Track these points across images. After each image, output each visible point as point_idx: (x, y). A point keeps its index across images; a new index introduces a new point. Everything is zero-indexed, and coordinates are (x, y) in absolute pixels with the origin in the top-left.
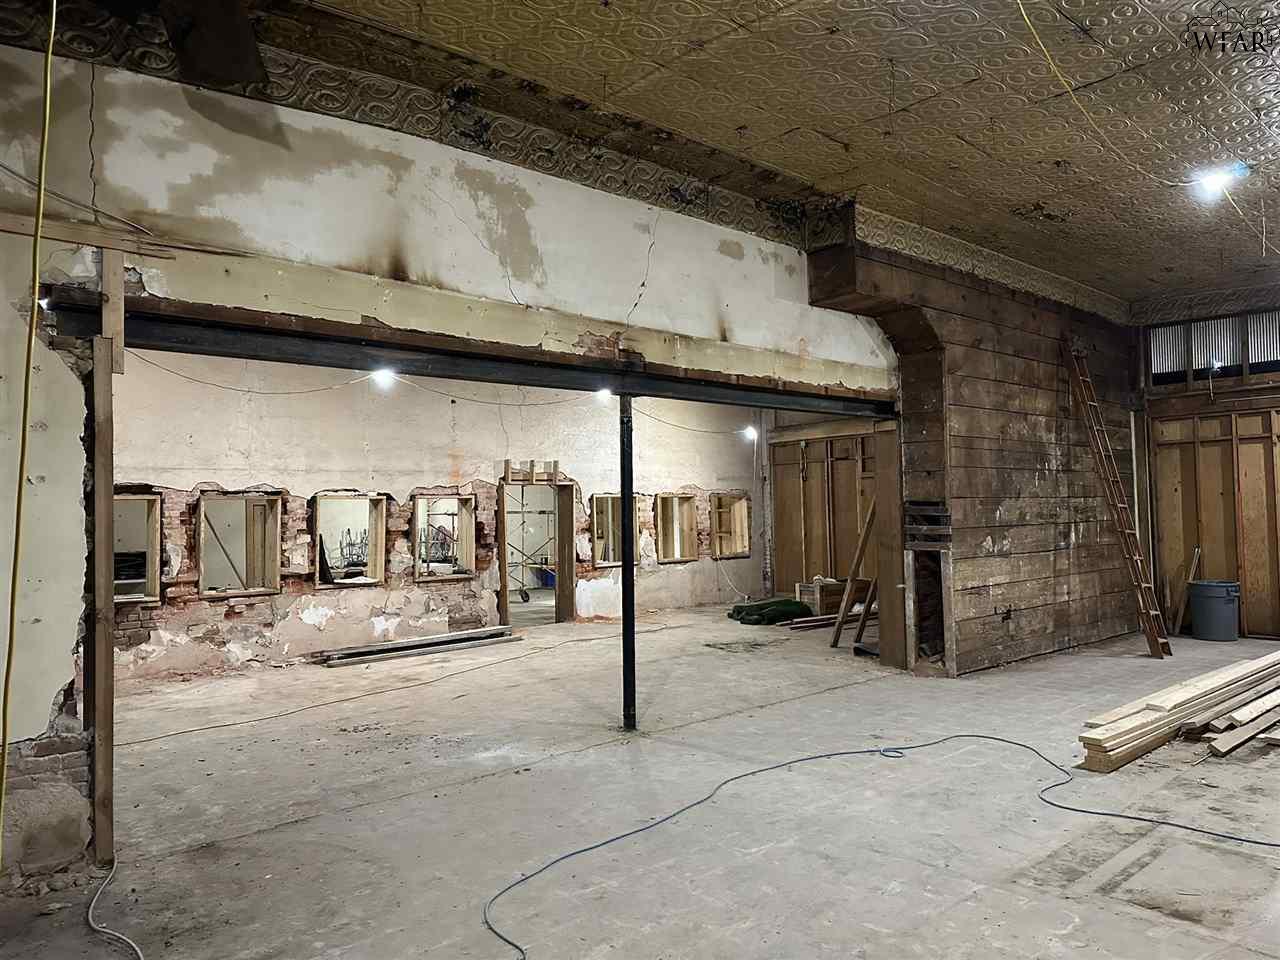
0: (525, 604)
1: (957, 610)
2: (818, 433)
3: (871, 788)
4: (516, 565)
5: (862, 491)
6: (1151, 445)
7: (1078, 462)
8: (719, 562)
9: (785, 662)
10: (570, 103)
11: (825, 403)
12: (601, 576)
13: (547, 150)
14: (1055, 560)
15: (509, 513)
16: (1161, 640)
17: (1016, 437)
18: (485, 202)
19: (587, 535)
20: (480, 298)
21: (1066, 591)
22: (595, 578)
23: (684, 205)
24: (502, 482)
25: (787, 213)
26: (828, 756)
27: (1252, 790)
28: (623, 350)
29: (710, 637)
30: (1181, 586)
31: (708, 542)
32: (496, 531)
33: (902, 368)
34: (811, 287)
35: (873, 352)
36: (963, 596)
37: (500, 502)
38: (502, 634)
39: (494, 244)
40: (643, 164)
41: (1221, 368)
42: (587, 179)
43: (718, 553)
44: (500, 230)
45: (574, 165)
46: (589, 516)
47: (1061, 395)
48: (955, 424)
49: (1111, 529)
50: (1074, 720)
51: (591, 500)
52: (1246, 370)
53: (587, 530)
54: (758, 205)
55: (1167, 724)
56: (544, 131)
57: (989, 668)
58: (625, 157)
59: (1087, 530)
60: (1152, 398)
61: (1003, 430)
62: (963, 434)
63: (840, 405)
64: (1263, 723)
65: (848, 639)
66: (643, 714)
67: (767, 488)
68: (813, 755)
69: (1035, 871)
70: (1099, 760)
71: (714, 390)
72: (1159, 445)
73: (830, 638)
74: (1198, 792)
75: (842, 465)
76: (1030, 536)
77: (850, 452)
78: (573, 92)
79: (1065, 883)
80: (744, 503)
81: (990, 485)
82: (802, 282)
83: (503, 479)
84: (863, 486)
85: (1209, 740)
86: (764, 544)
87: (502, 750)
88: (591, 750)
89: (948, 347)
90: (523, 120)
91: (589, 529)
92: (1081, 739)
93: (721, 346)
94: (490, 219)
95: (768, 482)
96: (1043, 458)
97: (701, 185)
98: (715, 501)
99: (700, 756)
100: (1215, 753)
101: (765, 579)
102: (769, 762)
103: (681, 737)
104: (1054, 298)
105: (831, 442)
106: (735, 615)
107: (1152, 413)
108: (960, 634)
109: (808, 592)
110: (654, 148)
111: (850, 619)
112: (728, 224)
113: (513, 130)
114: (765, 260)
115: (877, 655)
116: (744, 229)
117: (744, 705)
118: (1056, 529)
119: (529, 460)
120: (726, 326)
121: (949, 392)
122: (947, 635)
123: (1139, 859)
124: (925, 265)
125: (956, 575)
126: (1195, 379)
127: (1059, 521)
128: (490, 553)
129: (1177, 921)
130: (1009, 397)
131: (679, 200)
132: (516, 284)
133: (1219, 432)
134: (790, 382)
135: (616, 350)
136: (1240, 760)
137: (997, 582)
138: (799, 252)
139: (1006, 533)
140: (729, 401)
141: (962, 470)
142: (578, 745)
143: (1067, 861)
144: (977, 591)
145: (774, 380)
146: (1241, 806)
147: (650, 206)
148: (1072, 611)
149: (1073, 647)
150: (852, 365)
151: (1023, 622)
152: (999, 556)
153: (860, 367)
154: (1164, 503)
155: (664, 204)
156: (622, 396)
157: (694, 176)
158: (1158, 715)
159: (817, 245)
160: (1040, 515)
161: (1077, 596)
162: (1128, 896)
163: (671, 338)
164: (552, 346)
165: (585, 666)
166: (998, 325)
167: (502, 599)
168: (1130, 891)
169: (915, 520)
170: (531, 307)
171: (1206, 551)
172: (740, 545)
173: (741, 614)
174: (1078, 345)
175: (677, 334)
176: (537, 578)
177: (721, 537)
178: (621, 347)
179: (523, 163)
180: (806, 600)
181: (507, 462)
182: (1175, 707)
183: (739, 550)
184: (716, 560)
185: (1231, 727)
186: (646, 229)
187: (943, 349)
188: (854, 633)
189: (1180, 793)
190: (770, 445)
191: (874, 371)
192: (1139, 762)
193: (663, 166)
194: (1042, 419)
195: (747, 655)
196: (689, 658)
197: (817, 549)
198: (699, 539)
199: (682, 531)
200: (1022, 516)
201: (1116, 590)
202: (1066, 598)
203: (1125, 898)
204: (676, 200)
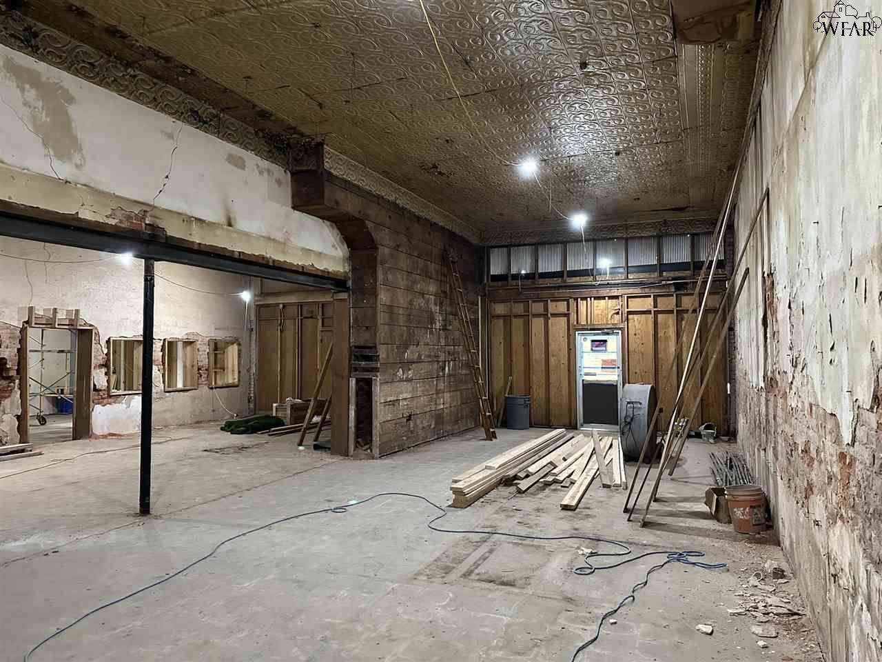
0: (42, 427)
1: (381, 415)
2: (292, 299)
3: (326, 534)
4: (35, 395)
5: (321, 340)
6: (489, 316)
7: (450, 325)
8: (214, 390)
9: (265, 458)
10: (113, 32)
11: (302, 278)
12: (115, 402)
13: (90, 63)
14: (437, 384)
15: (30, 351)
16: (492, 430)
17: (417, 307)
18: (31, 94)
19: (104, 370)
20: (24, 169)
21: (442, 402)
22: (110, 404)
23: (201, 124)
24: (25, 325)
25: (277, 143)
26: (297, 517)
27: (538, 510)
28: (149, 225)
29: (206, 445)
30: (502, 399)
31: (206, 376)
32: (18, 366)
33: (352, 258)
34: (293, 197)
35: (333, 246)
36: (385, 406)
37: (23, 341)
38: (23, 451)
39: (38, 128)
40: (170, 88)
41: (525, 274)
42: (123, 91)
43: (213, 383)
44: (44, 118)
45: (113, 79)
46: (106, 355)
47: (443, 284)
48: (383, 297)
49: (467, 366)
50: (447, 479)
51: (108, 342)
52: (537, 276)
53: (103, 365)
54: (256, 134)
55: (496, 477)
56: (88, 48)
57: (398, 451)
58: (155, 80)
59: (454, 365)
60: (490, 289)
61: (411, 303)
62: (388, 304)
63: (312, 279)
64: (542, 473)
65: (310, 439)
66: (155, 503)
67: (254, 337)
68: (286, 518)
69: (427, 570)
70: (462, 500)
71: (222, 261)
72: (493, 317)
73: (297, 440)
74: (512, 514)
75: (308, 322)
76: (424, 368)
77: (314, 314)
78: (116, 24)
79: (444, 575)
80: (235, 347)
81: (402, 336)
82: (288, 191)
83: (27, 322)
84: (322, 336)
85: (517, 484)
86: (250, 376)
87: (31, 539)
88: (111, 532)
89: (380, 247)
90: (70, 36)
91: (106, 365)
92: (451, 489)
93: (228, 230)
94: (35, 108)
95: (254, 332)
96: (432, 320)
97: (214, 111)
98: (212, 346)
99: (203, 527)
100: (520, 492)
101: (249, 402)
102: (255, 526)
103: (187, 515)
104: (440, 224)
105: (301, 305)
106: (226, 428)
107: (490, 298)
108: (382, 431)
109: (281, 409)
110: (180, 78)
111: (311, 426)
112: (234, 143)
113: (59, 42)
114: (261, 173)
115: (329, 449)
116: (246, 148)
117: (234, 490)
118: (438, 364)
119: (52, 308)
120: (232, 216)
121: (380, 276)
122: (374, 432)
123: (483, 555)
124: (368, 193)
125: (381, 393)
126: (513, 279)
127: (440, 360)
128: (12, 384)
129: (503, 587)
130: (415, 282)
131: (197, 119)
132: (57, 164)
133: (523, 311)
134: (278, 261)
135: (143, 224)
136: (532, 494)
137: (405, 397)
138: (285, 172)
139: (411, 367)
140: (231, 270)
141: (386, 327)
142: (100, 529)
143: (445, 562)
144: (394, 403)
145: (267, 258)
146: (533, 519)
147: (174, 120)
148: (445, 414)
149: (445, 436)
150: (320, 253)
151: (418, 422)
152: (406, 381)
153: (325, 255)
154: (495, 351)
155: (185, 120)
156: (147, 259)
157: (209, 105)
158: (490, 472)
159: (297, 168)
160: (429, 356)
161: (448, 405)
162: (477, 577)
163: (189, 220)
164: (86, 215)
165: (102, 472)
166: (409, 237)
167: (22, 422)
168: (478, 574)
169: (357, 358)
170: (70, 183)
171: (515, 380)
172: (232, 378)
173: (231, 427)
174: (453, 255)
175: (193, 217)
176: (53, 405)
177: (215, 372)
178: (147, 222)
179: (68, 69)
180: (280, 415)
181: (31, 309)
182: (500, 467)
183: (230, 381)
184: (212, 388)
185: (527, 476)
186: (170, 136)
187: (377, 248)
188: (314, 435)
189: (503, 516)
190: (257, 305)
191: (334, 258)
192: (482, 500)
193: (186, 93)
194: (432, 297)
195: (236, 456)
196: (190, 461)
197: (289, 378)
198: (199, 373)
199: (185, 367)
200: (420, 356)
201: (469, 401)
202: (442, 407)
203: (476, 579)
204: (195, 119)
